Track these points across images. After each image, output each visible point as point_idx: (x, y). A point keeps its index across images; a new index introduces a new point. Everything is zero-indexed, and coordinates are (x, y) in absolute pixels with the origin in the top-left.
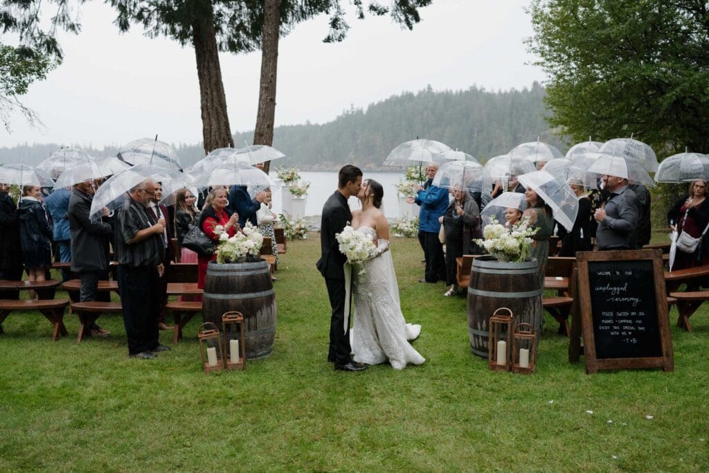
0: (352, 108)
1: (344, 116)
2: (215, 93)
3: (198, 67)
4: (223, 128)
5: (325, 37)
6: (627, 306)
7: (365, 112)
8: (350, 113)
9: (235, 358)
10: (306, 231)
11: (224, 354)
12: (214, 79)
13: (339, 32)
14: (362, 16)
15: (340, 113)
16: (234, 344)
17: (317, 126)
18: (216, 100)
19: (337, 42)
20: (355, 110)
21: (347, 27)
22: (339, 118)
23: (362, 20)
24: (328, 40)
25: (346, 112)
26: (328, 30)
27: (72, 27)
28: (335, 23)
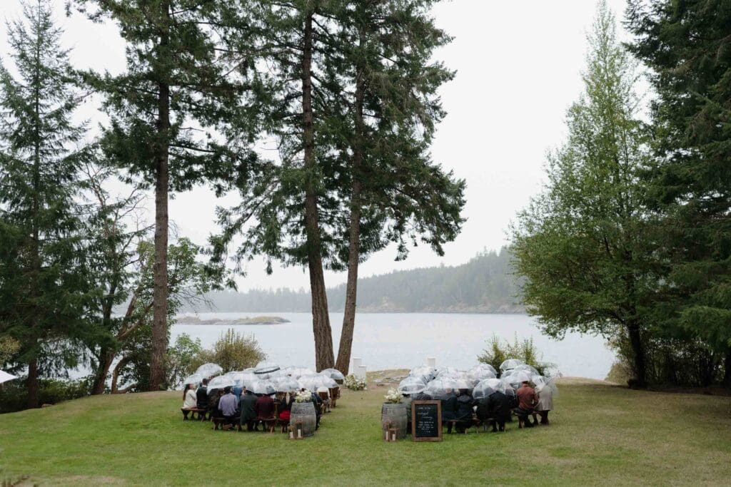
0: (486, 250)
1: (477, 259)
2: (320, 299)
3: (311, 283)
4: (325, 320)
5: (395, 258)
6: (428, 420)
7: (498, 254)
8: (483, 255)
9: (299, 436)
10: (365, 385)
11: (296, 434)
12: (320, 291)
13: (404, 254)
14: (416, 245)
15: (474, 256)
16: (299, 431)
17: (451, 268)
18: (321, 303)
19: (402, 260)
20: (488, 253)
21: (408, 251)
22: (472, 261)
23: (416, 247)
24: (397, 259)
25: (479, 255)
26: (396, 253)
27: (243, 274)
28: (401, 248)
